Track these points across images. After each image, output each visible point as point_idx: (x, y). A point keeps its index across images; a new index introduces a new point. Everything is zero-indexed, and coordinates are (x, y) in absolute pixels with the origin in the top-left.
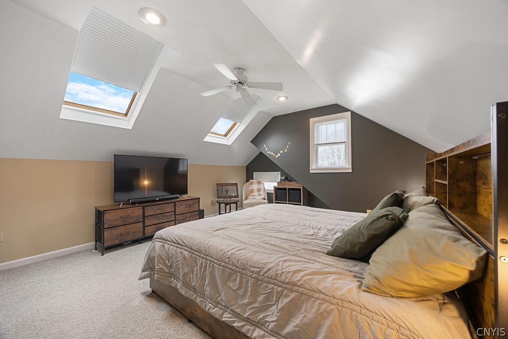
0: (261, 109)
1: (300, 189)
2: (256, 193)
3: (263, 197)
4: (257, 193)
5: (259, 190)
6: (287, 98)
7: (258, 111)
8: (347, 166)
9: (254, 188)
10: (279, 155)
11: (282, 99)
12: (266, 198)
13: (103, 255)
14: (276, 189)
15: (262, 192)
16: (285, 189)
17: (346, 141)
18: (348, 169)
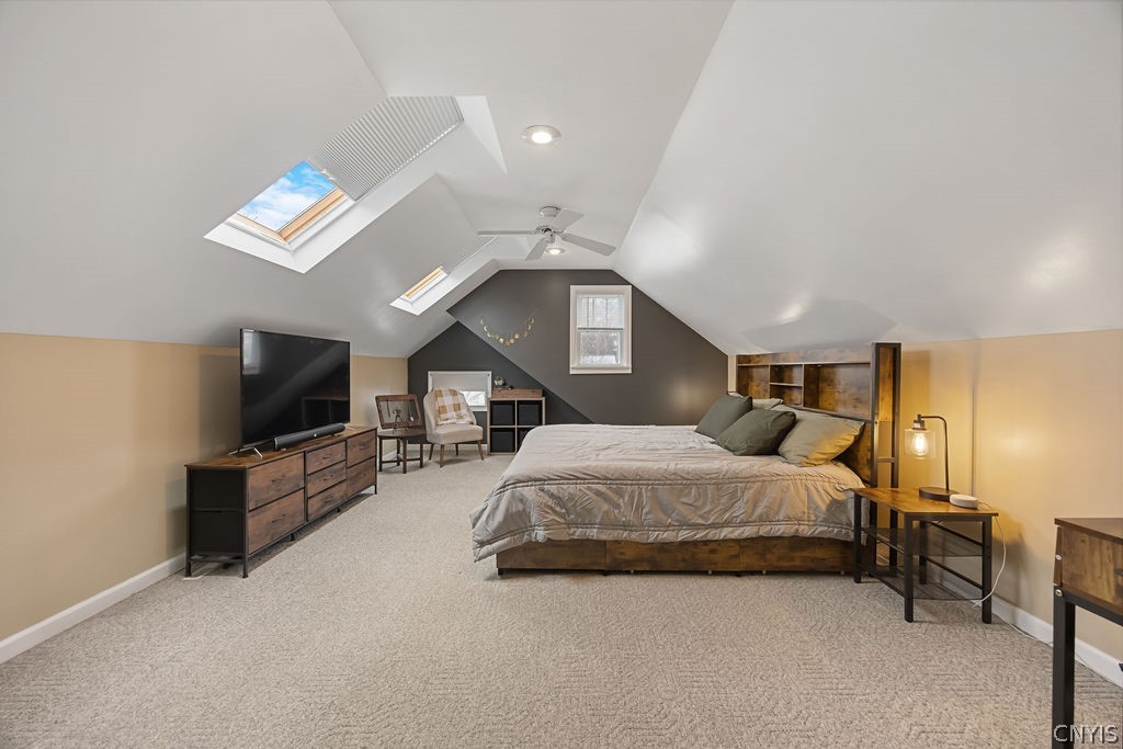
0: (497, 258)
1: (540, 403)
2: (451, 414)
3: (468, 419)
4: (454, 414)
5: (457, 407)
6: (563, 251)
7: (490, 258)
8: (625, 365)
9: (446, 404)
10: (512, 341)
11: (555, 252)
12: (475, 422)
13: (245, 576)
14: (493, 404)
15: (464, 411)
16: (512, 403)
17: (623, 327)
18: (628, 368)
